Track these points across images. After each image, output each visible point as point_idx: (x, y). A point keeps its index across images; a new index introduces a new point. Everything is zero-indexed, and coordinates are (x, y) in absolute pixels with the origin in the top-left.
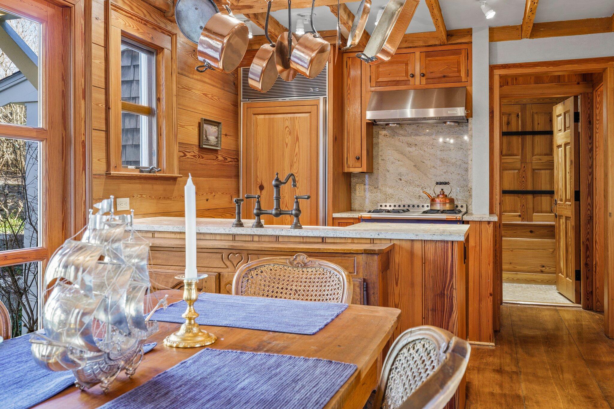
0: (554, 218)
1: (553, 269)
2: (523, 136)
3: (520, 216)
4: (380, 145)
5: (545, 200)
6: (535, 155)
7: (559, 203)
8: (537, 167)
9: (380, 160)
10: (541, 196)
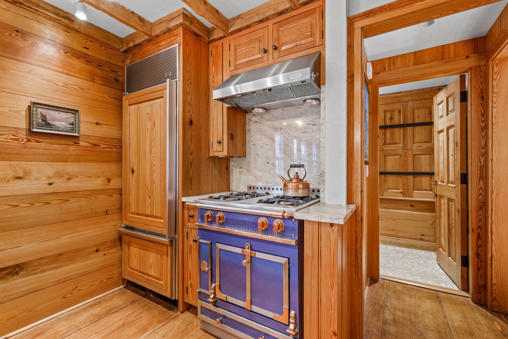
0: (433, 196)
1: (432, 239)
2: (404, 128)
3: (401, 193)
4: (252, 131)
5: (425, 180)
6: (416, 143)
7: (439, 184)
8: (417, 153)
9: (251, 145)
10: (421, 177)
